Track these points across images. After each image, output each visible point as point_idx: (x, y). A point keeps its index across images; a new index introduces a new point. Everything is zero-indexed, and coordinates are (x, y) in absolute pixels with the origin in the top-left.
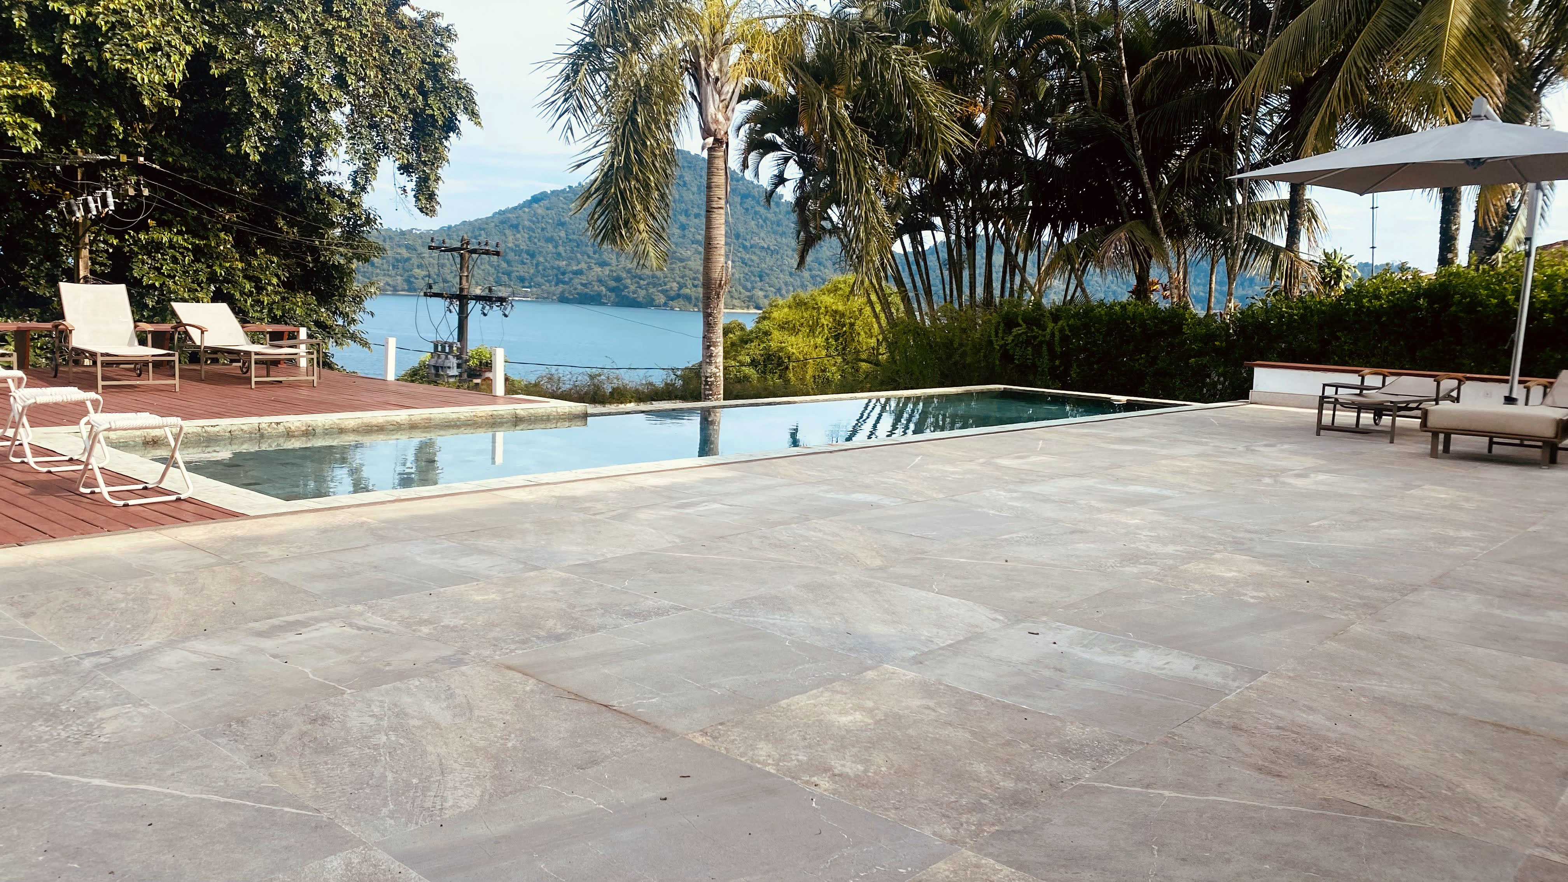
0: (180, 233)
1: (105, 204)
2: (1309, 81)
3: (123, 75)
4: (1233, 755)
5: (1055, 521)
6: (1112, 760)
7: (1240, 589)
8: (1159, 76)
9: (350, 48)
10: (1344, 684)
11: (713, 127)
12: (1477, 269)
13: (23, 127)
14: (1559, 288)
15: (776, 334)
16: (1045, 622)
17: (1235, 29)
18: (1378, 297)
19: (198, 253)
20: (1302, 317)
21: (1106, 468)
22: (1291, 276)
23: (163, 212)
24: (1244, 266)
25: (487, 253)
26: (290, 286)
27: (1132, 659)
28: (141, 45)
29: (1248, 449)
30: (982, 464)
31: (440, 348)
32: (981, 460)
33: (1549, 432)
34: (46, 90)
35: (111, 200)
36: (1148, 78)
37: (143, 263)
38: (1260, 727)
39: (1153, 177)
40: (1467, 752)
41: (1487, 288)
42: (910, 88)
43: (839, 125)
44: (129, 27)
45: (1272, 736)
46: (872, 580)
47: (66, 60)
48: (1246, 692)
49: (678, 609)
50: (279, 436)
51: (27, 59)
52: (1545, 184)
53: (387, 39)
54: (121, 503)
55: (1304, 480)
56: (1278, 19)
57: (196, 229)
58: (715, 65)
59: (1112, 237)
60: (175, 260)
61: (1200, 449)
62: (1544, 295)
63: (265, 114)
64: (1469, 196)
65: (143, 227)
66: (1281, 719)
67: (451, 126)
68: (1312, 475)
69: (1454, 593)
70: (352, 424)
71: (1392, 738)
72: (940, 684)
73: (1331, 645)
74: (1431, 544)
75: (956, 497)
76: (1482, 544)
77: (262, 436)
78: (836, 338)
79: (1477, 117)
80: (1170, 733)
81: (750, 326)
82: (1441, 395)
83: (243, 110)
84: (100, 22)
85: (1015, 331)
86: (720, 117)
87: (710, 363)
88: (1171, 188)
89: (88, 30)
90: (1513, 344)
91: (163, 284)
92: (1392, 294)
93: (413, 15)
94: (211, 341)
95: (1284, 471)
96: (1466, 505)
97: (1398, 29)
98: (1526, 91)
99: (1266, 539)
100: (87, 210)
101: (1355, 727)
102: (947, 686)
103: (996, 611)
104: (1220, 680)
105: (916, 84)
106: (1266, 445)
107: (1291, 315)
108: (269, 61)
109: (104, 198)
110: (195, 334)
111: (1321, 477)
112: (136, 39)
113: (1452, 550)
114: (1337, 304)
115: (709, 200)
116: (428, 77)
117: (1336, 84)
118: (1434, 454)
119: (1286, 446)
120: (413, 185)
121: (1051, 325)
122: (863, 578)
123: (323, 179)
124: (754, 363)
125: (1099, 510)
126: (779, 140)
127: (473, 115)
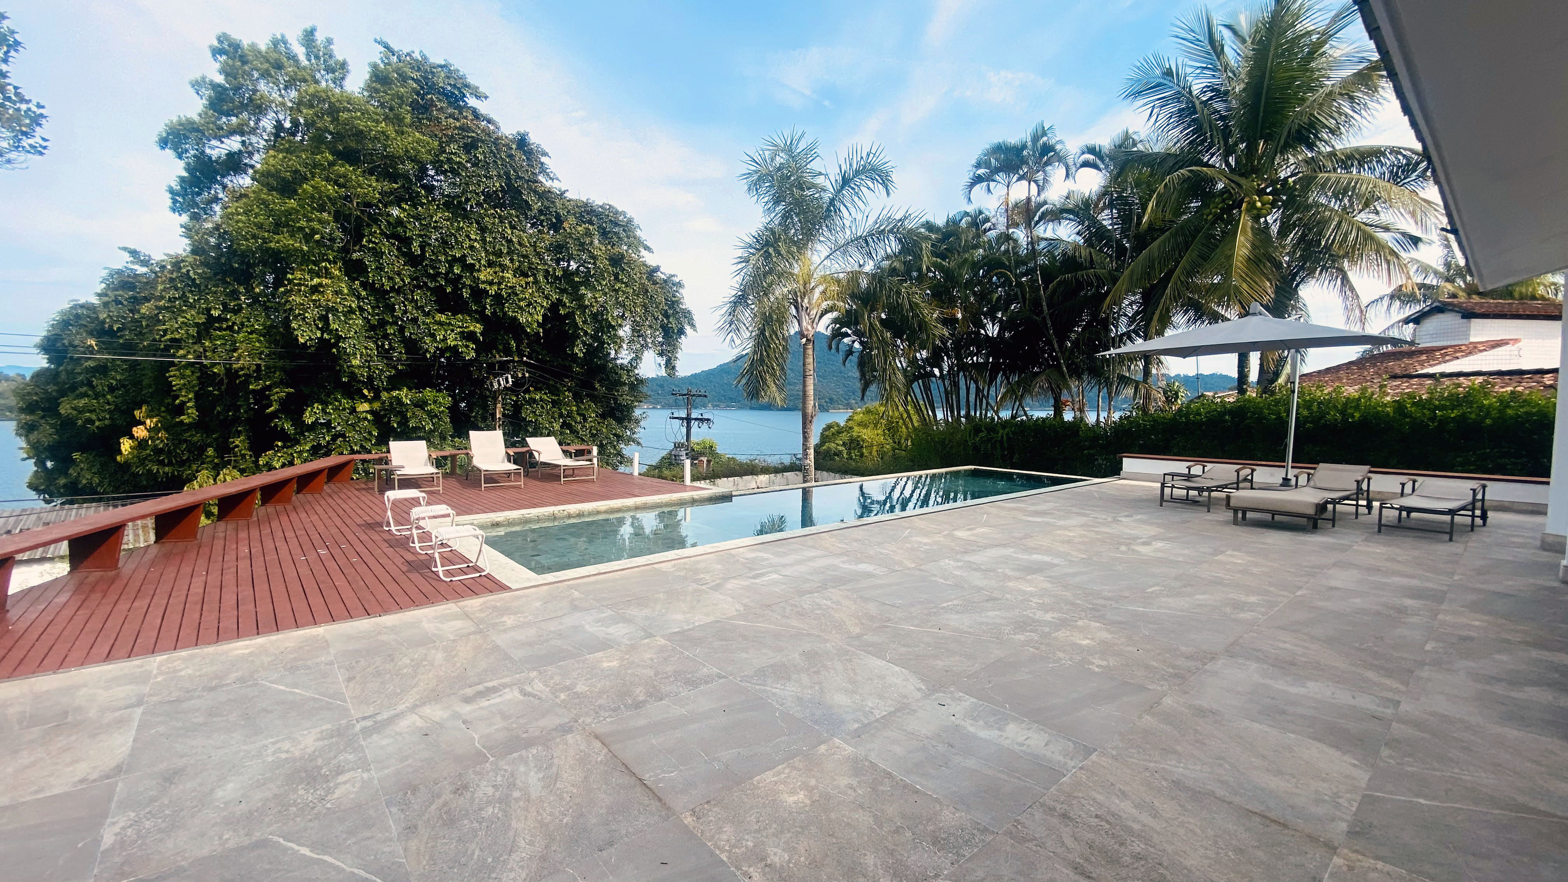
0: (545, 393)
1: (507, 382)
2: (1153, 287)
3: (515, 319)
4: (1059, 850)
5: (979, 589)
6: (967, 852)
7: (1090, 658)
8: (1062, 289)
9: (627, 298)
10: (1152, 765)
11: (806, 333)
12: (1261, 397)
13: (467, 347)
14: (1315, 407)
15: (856, 428)
16: (951, 693)
17: (1106, 258)
18: (1200, 414)
19: (554, 403)
20: (1152, 426)
21: (1021, 539)
22: (1148, 397)
23: (537, 383)
24: (1118, 393)
25: (700, 396)
26: (603, 416)
27: (1003, 734)
28: (522, 304)
29: (1115, 520)
30: (945, 536)
31: (678, 446)
32: (946, 532)
33: (1311, 511)
34: (478, 328)
35: (510, 380)
36: (1054, 291)
37: (527, 409)
38: (1083, 815)
39: (1061, 344)
40: (1240, 851)
41: (1269, 409)
42: (913, 306)
43: (874, 329)
44: (517, 295)
45: (1089, 826)
46: (849, 648)
47: (488, 312)
48: (1078, 774)
49: (720, 677)
50: (563, 518)
51: (469, 313)
52: (1301, 350)
53: (647, 291)
54: (449, 580)
55: (1148, 547)
56: (1132, 252)
57: (554, 391)
58: (806, 301)
59: (1038, 380)
60: (542, 407)
61: (1083, 520)
62: (1305, 413)
63: (586, 333)
64: (1254, 359)
65: (527, 391)
66: (1100, 805)
67: (681, 332)
68: (1154, 543)
69: (1240, 661)
70: (603, 508)
71: (1182, 831)
72: (867, 760)
73: (1148, 720)
74: (1228, 610)
75: (923, 567)
76: (1263, 610)
77: (555, 518)
78: (889, 430)
79: (1254, 314)
80: (1015, 821)
81: (842, 424)
82: (1240, 479)
83: (575, 332)
84: (503, 293)
85: (981, 435)
86: (809, 328)
87: (806, 459)
88: (1072, 348)
89: (498, 297)
90: (1286, 446)
91: (536, 420)
92: (1208, 412)
93: (663, 276)
94: (543, 458)
95: (1135, 538)
96: (1255, 570)
97: (1205, 258)
98: (1288, 289)
99: (1115, 605)
100: (500, 384)
101: (1155, 817)
102: (871, 762)
103: (922, 680)
104: (1061, 758)
105: (917, 304)
106: (1127, 516)
107: (1145, 425)
108: (587, 307)
109: (507, 379)
110: (536, 454)
111: (1159, 545)
112: (520, 300)
113: (1242, 615)
114: (1174, 419)
115: (804, 371)
116: (670, 308)
117: (1168, 291)
118: (1235, 522)
119: (1139, 517)
120: (664, 362)
121: (1001, 431)
122: (844, 646)
123: (618, 362)
124: (844, 444)
125: (1009, 578)
126: (849, 332)
127: (693, 326)
